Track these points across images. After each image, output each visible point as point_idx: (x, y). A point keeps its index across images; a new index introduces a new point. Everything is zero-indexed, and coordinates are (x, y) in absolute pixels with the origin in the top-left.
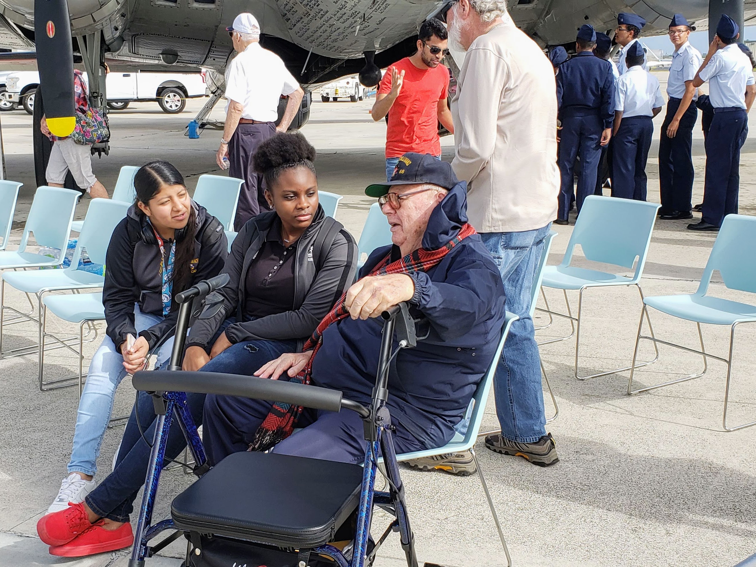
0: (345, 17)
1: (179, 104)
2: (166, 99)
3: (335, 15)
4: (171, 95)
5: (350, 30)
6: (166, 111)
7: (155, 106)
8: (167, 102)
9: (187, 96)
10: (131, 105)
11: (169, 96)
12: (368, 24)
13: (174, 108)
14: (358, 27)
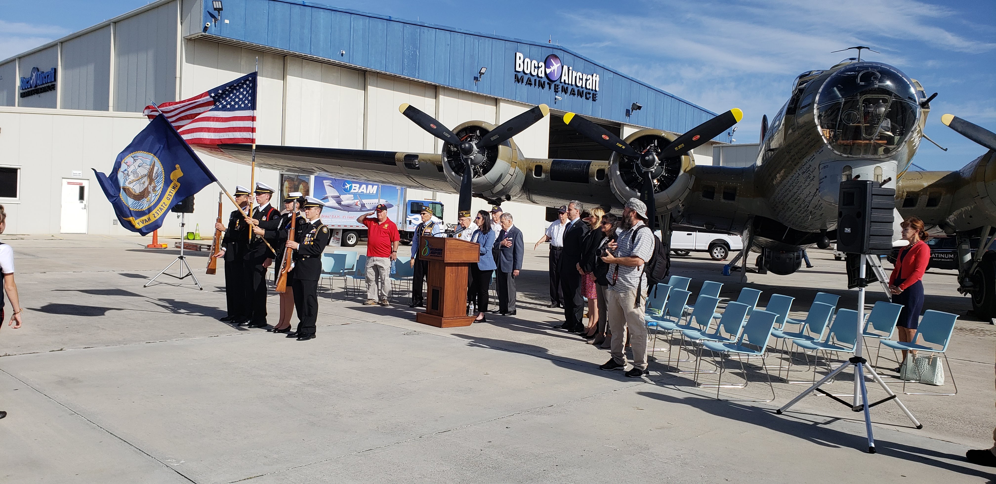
0: (802, 212)
1: (723, 255)
2: (715, 251)
3: (797, 210)
4: (719, 248)
5: (806, 218)
6: (714, 259)
7: (708, 255)
8: (715, 253)
9: (730, 250)
10: (691, 254)
11: (717, 249)
12: (815, 216)
13: (720, 257)
14: (810, 217)
